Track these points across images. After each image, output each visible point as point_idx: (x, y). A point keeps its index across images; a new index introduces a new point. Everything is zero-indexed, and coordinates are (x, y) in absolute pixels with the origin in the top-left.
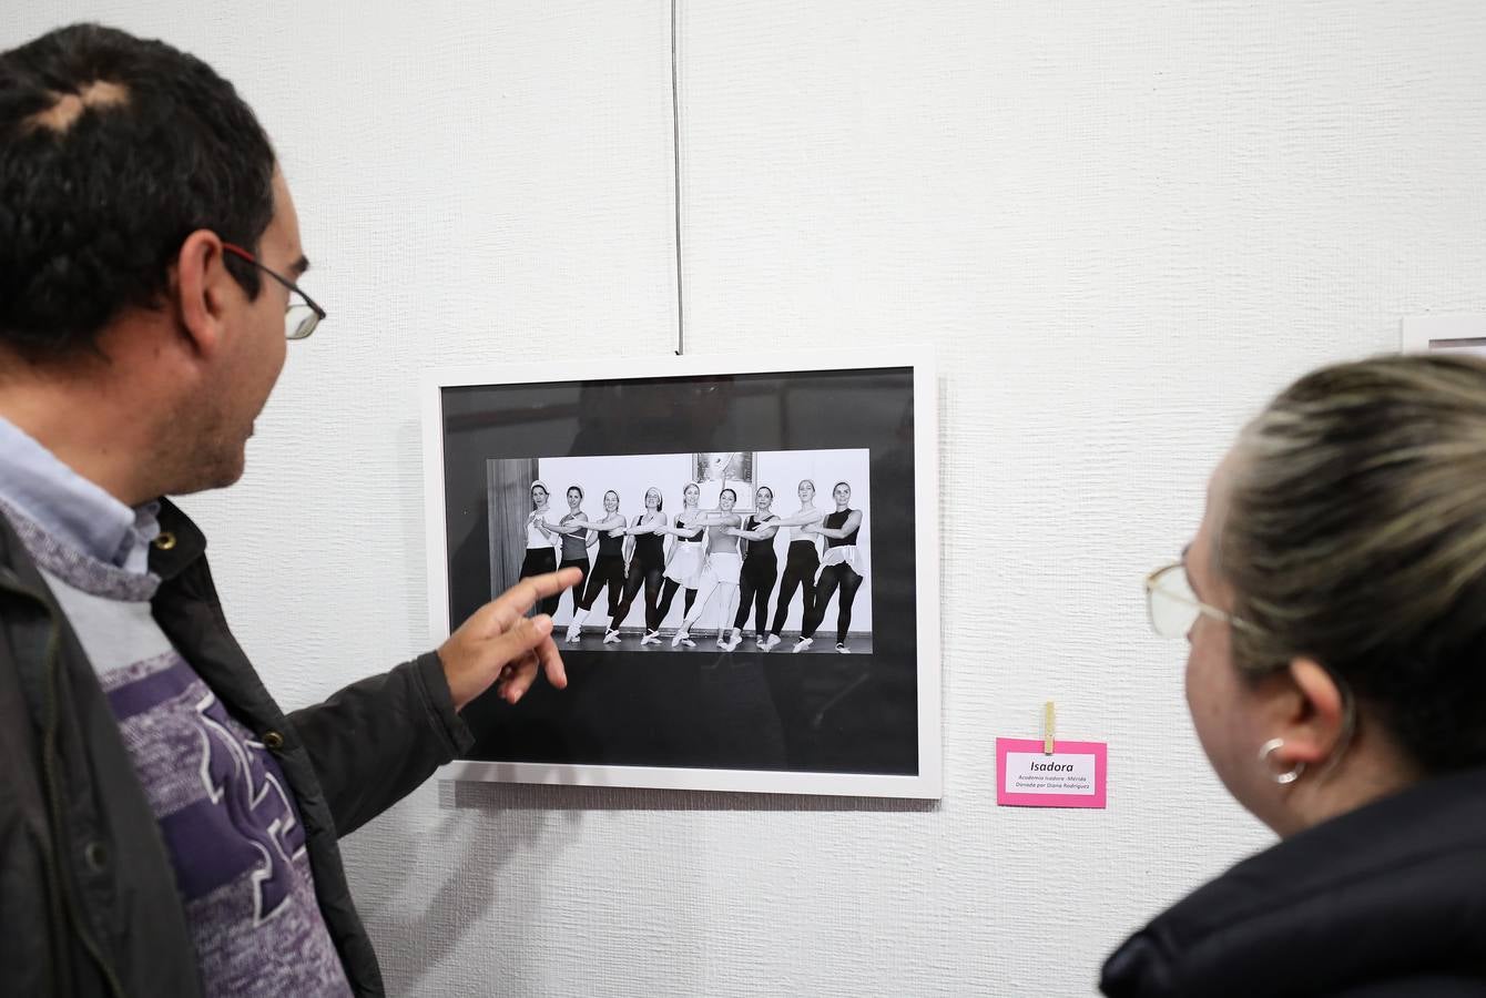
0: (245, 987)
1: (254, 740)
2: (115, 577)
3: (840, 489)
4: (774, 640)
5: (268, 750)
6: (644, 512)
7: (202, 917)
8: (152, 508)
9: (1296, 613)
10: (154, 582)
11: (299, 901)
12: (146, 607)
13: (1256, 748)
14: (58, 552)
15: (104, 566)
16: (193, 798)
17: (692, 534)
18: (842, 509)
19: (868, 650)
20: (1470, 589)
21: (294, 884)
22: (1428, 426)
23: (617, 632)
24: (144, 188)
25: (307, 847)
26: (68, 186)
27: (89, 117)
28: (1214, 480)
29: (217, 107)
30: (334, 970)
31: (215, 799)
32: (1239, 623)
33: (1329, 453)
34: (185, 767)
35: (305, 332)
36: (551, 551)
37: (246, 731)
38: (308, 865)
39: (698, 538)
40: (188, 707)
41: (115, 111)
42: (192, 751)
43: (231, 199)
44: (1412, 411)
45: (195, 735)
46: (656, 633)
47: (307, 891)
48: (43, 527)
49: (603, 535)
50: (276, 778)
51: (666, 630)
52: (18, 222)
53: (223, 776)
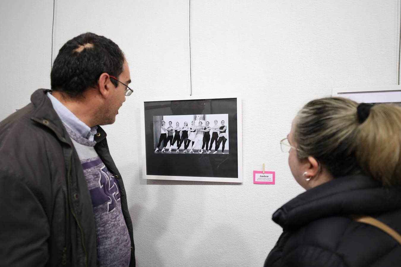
0: (104, 226)
1: (112, 176)
2: (86, 141)
3: (222, 122)
4: (210, 151)
5: (115, 178)
6: (184, 126)
7: (96, 211)
8: (96, 128)
9: (309, 148)
10: (95, 143)
11: (117, 209)
12: (93, 148)
13: (302, 174)
14: (75, 135)
15: (84, 139)
16: (97, 186)
17: (193, 131)
18: (223, 126)
19: (228, 153)
20: (342, 143)
21: (117, 205)
22: (333, 111)
23: (179, 150)
24: (93, 64)
25: (121, 198)
26: (78, 63)
27: (85, 50)
28: (293, 123)
29: (112, 49)
30: (123, 223)
31: (101, 187)
32: (298, 150)
33: (314, 117)
34: (95, 180)
35: (129, 94)
36: (166, 134)
37: (111, 174)
38: (120, 202)
39: (195, 131)
40: (98, 168)
41: (90, 49)
42: (97, 177)
43: (112, 67)
44: (330, 109)
45: (98, 174)
46: (186, 150)
47: (119, 207)
48: (73, 130)
49: (176, 131)
50: (116, 183)
51: (188, 149)
52: (69, 70)
53: (103, 182)
